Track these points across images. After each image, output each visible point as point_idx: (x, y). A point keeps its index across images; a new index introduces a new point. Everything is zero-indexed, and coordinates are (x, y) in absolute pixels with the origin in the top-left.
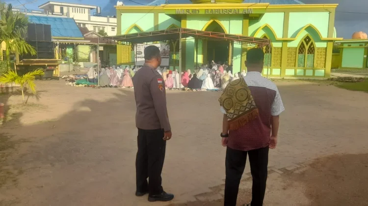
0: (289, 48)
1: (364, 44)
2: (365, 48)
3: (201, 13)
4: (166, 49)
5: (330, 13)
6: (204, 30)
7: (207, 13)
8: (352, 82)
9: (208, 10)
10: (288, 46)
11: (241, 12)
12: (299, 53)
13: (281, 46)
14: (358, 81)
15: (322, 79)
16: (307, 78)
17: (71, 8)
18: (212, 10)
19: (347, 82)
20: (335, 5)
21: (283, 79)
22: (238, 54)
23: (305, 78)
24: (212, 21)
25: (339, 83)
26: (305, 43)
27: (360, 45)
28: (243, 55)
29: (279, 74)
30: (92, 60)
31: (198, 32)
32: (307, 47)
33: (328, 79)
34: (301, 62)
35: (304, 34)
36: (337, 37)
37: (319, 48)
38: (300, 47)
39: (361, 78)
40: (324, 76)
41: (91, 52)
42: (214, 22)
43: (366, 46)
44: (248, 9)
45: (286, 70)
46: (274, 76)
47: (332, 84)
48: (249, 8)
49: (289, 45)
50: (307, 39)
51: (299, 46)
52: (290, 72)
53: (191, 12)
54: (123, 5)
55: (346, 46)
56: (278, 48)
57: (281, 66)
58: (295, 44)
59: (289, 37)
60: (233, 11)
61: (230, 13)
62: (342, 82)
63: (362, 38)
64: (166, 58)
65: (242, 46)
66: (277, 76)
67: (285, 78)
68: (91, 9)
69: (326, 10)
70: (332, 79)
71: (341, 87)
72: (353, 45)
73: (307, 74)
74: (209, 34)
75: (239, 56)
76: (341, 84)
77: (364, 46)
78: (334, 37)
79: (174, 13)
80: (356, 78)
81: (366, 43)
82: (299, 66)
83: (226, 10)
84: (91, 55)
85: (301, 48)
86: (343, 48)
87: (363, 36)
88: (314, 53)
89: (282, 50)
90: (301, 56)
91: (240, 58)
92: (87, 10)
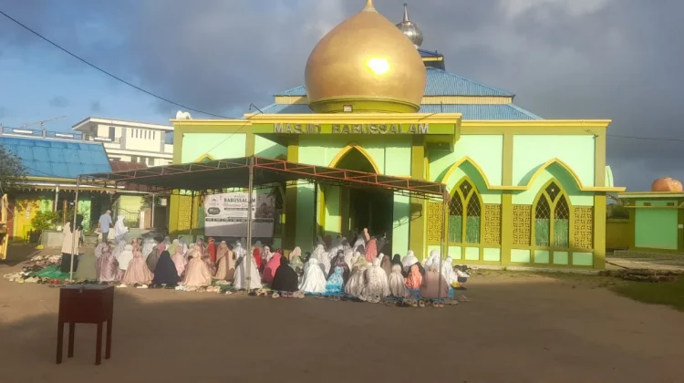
0: (517, 207)
1: (676, 202)
2: (679, 209)
3: (325, 131)
4: (268, 204)
5: (596, 137)
6: (332, 166)
7: (336, 132)
8: (651, 280)
9: (338, 125)
10: (513, 203)
11: (404, 131)
12: (537, 217)
13: (499, 203)
14: (662, 279)
15: (586, 271)
16: (556, 270)
17: (129, 130)
18: (346, 126)
19: (639, 280)
20: (604, 123)
21: (505, 270)
22: (402, 217)
23: (551, 270)
24: (348, 148)
25: (620, 283)
26: (548, 198)
27: (669, 204)
28: (413, 217)
29: (498, 260)
30: (142, 226)
31: (319, 169)
32: (553, 205)
33: (601, 274)
34: (544, 237)
35: (544, 178)
36: (615, 185)
37: (577, 208)
38: (539, 203)
39: (670, 273)
40: (593, 267)
41: (142, 208)
42: (354, 151)
43: (680, 207)
44: (419, 125)
45: (512, 251)
46: (488, 262)
47: (605, 285)
48: (421, 122)
49: (516, 199)
50: (552, 189)
51: (537, 202)
52: (519, 256)
53: (304, 130)
54: (188, 118)
55: (639, 204)
56: (494, 206)
57: (500, 243)
58: (529, 198)
59: (515, 184)
60: (388, 129)
61: (383, 132)
62: (627, 279)
63: (672, 188)
64: (266, 221)
65: (410, 200)
66: (493, 263)
67: (508, 268)
68: (167, 131)
69: (588, 131)
70: (608, 273)
71: (621, 292)
72: (654, 204)
73: (556, 261)
74: (342, 175)
75: (405, 220)
76: (626, 284)
77: (676, 206)
78: (609, 184)
79: (272, 132)
80: (659, 273)
81: (680, 200)
82: (537, 244)
83: (374, 125)
84: (143, 214)
85: (542, 209)
86: (634, 209)
87: (674, 186)
88: (568, 218)
89: (501, 209)
90: (542, 222)
91: (407, 224)
92: (158, 134)
